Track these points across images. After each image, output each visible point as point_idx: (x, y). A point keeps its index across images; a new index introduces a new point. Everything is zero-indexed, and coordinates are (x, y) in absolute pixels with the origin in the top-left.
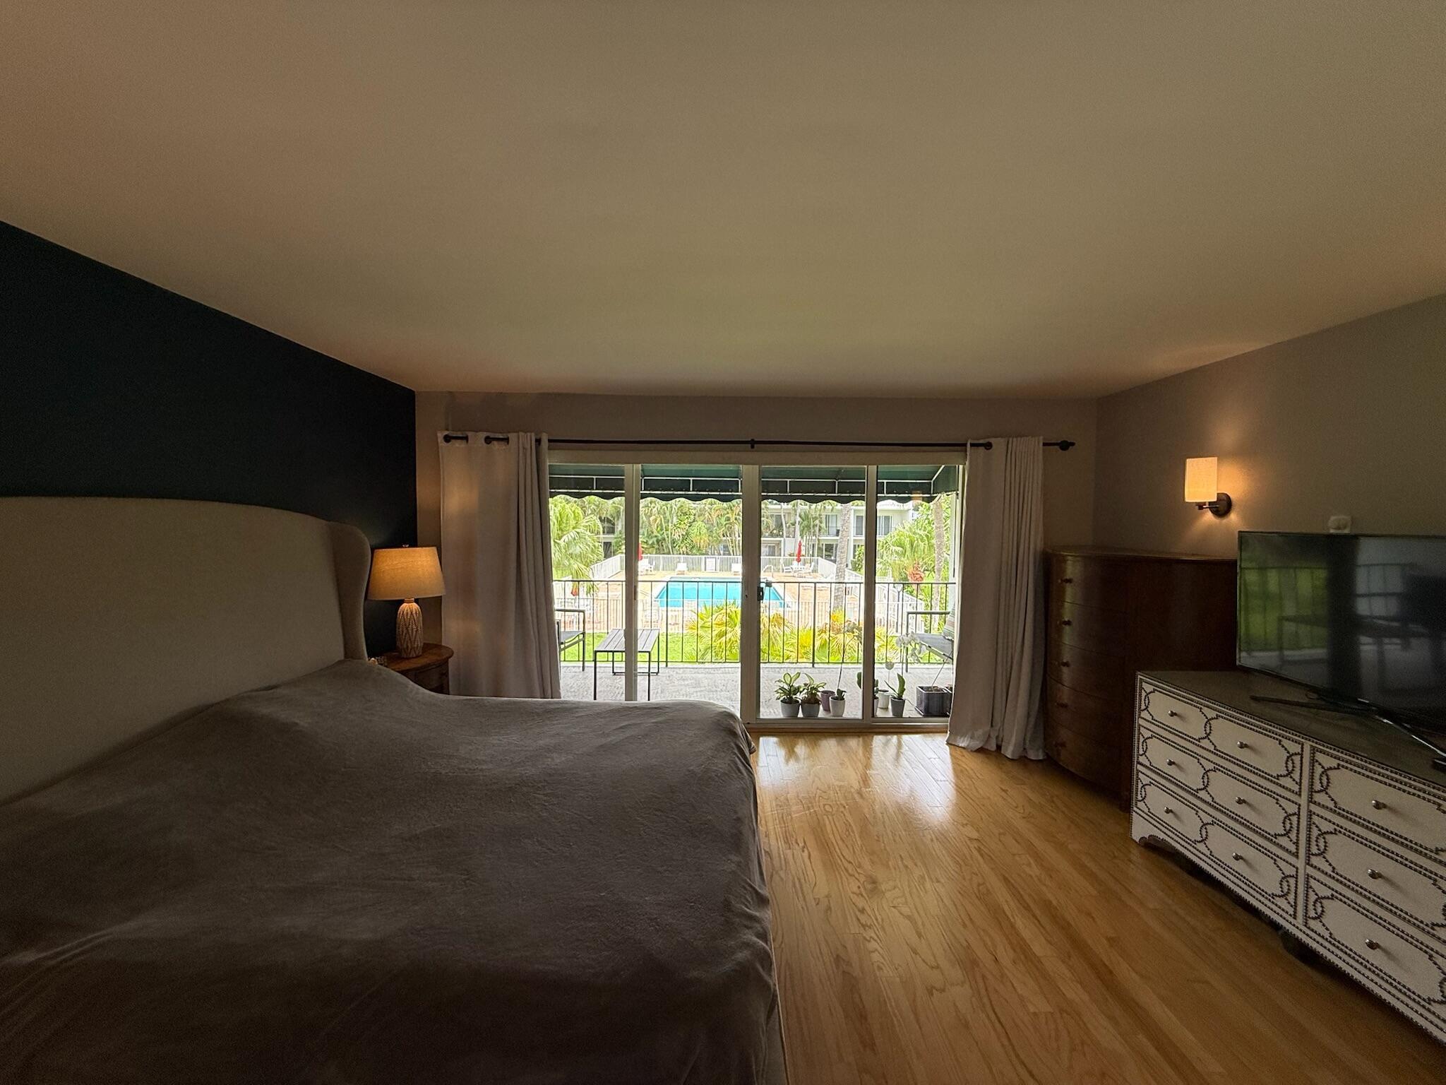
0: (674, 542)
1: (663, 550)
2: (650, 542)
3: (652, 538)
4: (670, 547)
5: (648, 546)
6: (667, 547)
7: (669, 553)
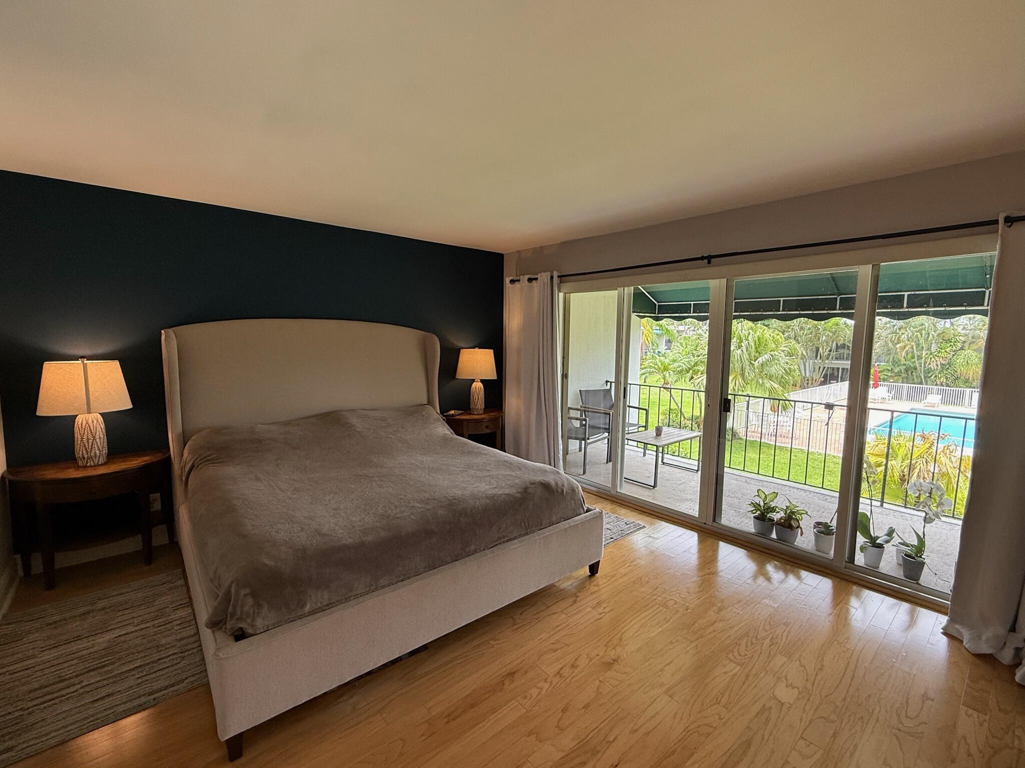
0: (928, 371)
1: (914, 379)
2: (896, 371)
3: (898, 366)
4: (923, 377)
5: (893, 375)
6: (919, 377)
7: (921, 383)
